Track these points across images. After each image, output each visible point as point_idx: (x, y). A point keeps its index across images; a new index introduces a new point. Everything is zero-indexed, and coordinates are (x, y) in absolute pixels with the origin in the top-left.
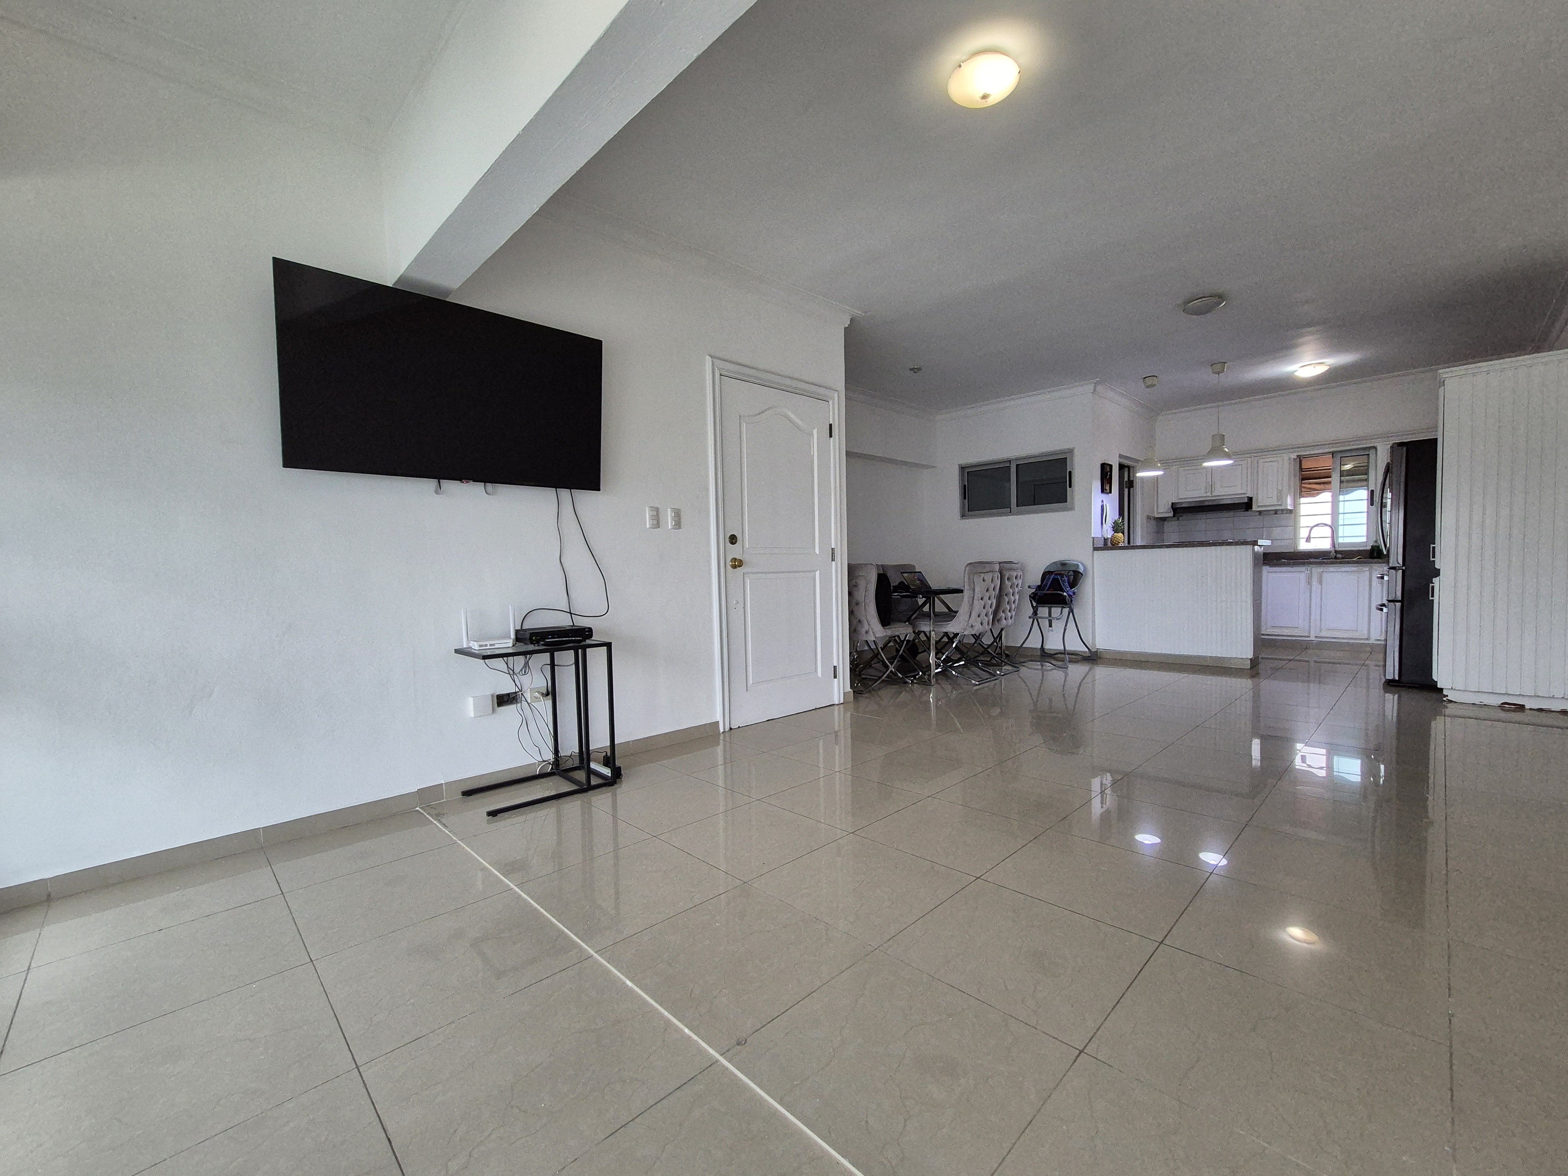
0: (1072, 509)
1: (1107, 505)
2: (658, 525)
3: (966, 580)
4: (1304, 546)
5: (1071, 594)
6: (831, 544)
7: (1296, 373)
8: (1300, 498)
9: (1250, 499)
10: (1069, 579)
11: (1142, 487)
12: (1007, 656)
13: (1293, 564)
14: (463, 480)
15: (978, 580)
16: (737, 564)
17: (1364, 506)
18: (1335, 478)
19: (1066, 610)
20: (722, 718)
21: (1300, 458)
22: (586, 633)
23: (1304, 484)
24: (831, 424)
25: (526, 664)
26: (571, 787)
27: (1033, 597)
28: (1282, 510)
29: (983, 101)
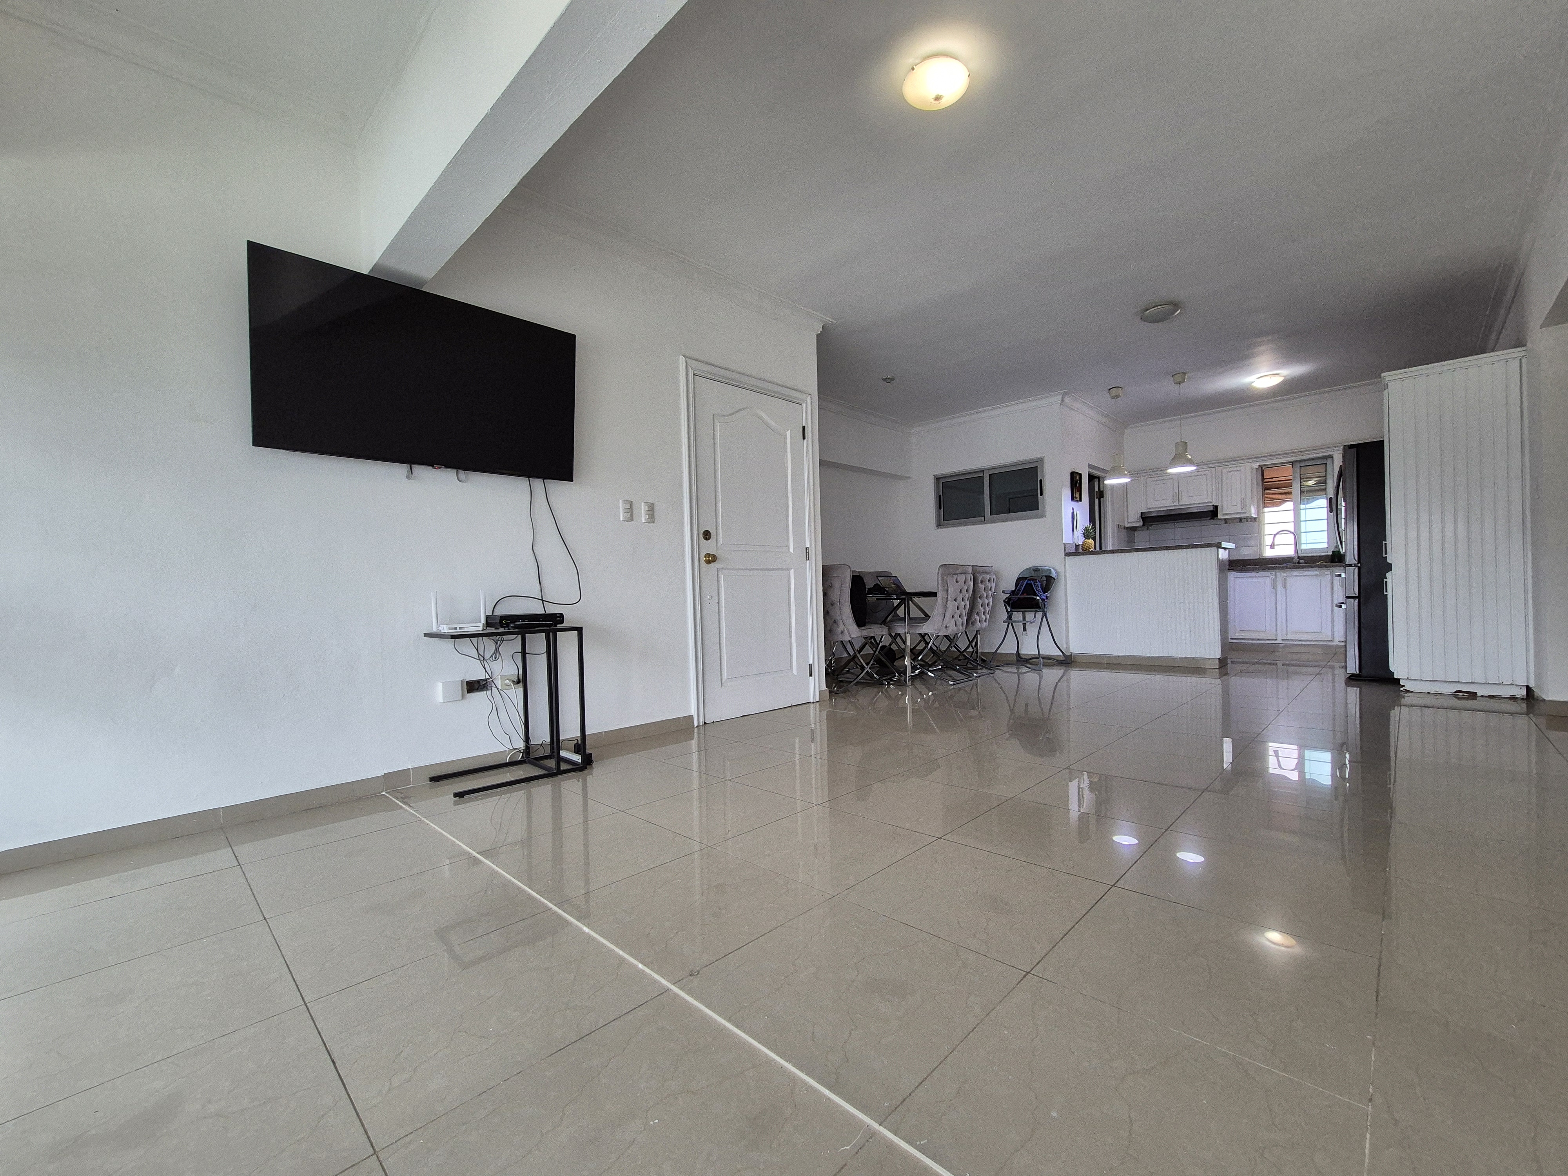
0: (1043, 516)
1: (1078, 512)
2: (631, 518)
3: (940, 582)
4: (1268, 553)
5: (1045, 598)
6: (805, 543)
7: (1253, 384)
8: (1263, 508)
9: (1216, 507)
10: (1041, 585)
11: (1112, 494)
12: (984, 661)
13: (1259, 570)
14: (435, 466)
15: (951, 580)
16: (711, 559)
17: (1324, 513)
18: (1296, 488)
19: (1039, 615)
20: (696, 712)
21: (1262, 468)
22: (558, 618)
23: (1267, 494)
24: (804, 426)
25: (497, 650)
26: (541, 772)
27: (1008, 602)
28: (1247, 518)
29: (936, 102)
